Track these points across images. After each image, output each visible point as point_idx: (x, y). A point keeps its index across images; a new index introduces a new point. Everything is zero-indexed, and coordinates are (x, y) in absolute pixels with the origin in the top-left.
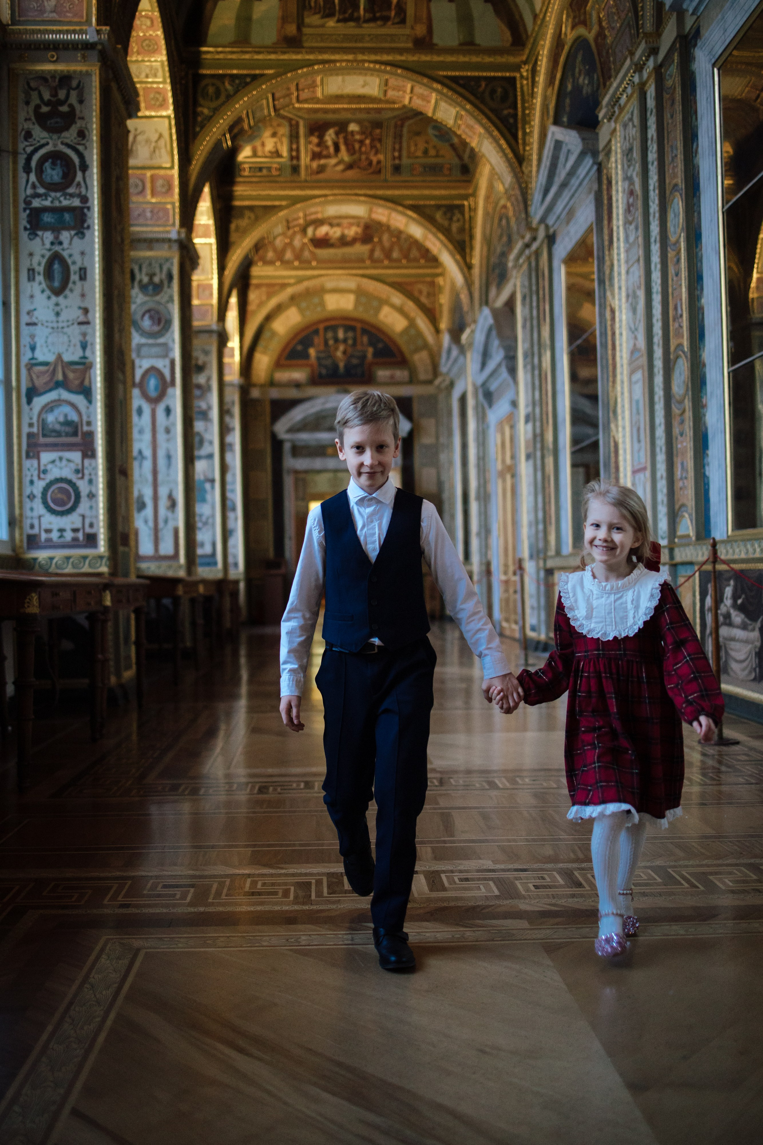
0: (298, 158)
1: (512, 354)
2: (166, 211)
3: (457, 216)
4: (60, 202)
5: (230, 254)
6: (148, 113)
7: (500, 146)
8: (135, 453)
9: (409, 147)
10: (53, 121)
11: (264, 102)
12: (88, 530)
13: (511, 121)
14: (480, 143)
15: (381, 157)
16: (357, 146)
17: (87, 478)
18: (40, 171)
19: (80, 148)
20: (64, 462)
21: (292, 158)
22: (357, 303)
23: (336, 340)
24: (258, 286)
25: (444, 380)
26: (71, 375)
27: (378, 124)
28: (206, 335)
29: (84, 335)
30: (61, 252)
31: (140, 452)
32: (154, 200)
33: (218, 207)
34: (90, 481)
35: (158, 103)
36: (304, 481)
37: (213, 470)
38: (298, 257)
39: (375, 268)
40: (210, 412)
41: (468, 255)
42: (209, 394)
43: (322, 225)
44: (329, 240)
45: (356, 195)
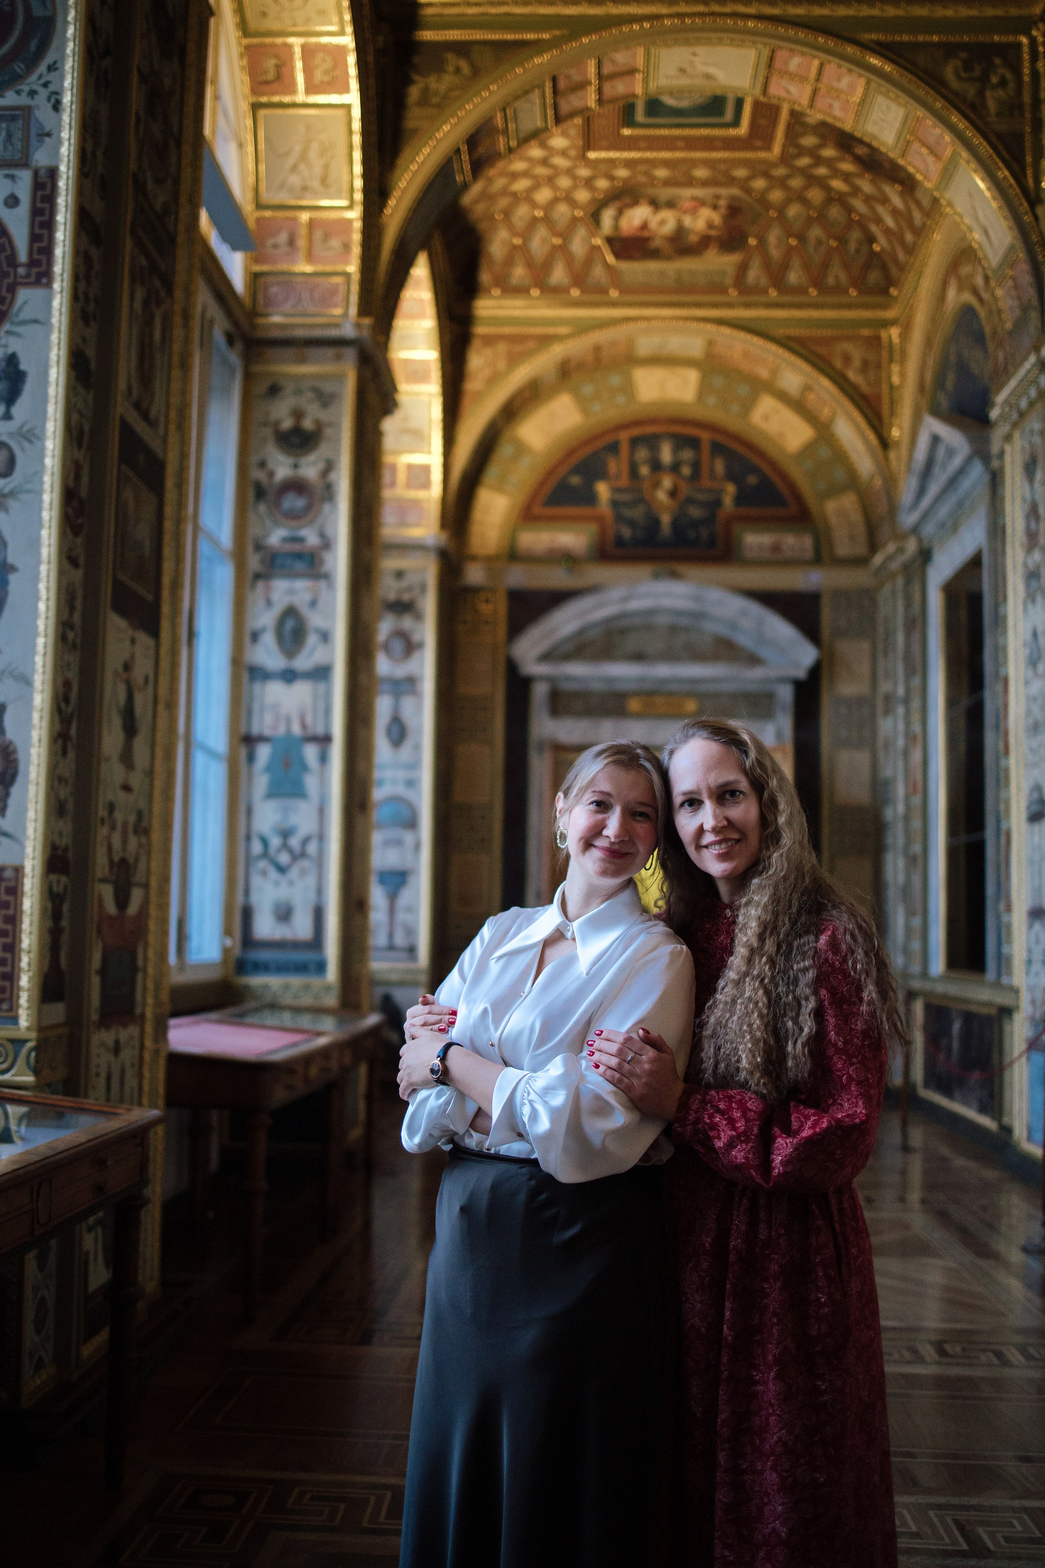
3: (1000, 72)
22: (704, 388)
23: (656, 466)
24: (490, 340)
25: (901, 550)
37: (328, 711)
38: (579, 279)
39: (747, 305)
40: (327, 556)
41: (1029, 172)
42: (327, 507)
43: (635, 203)
44: (646, 240)
45: (734, 15)
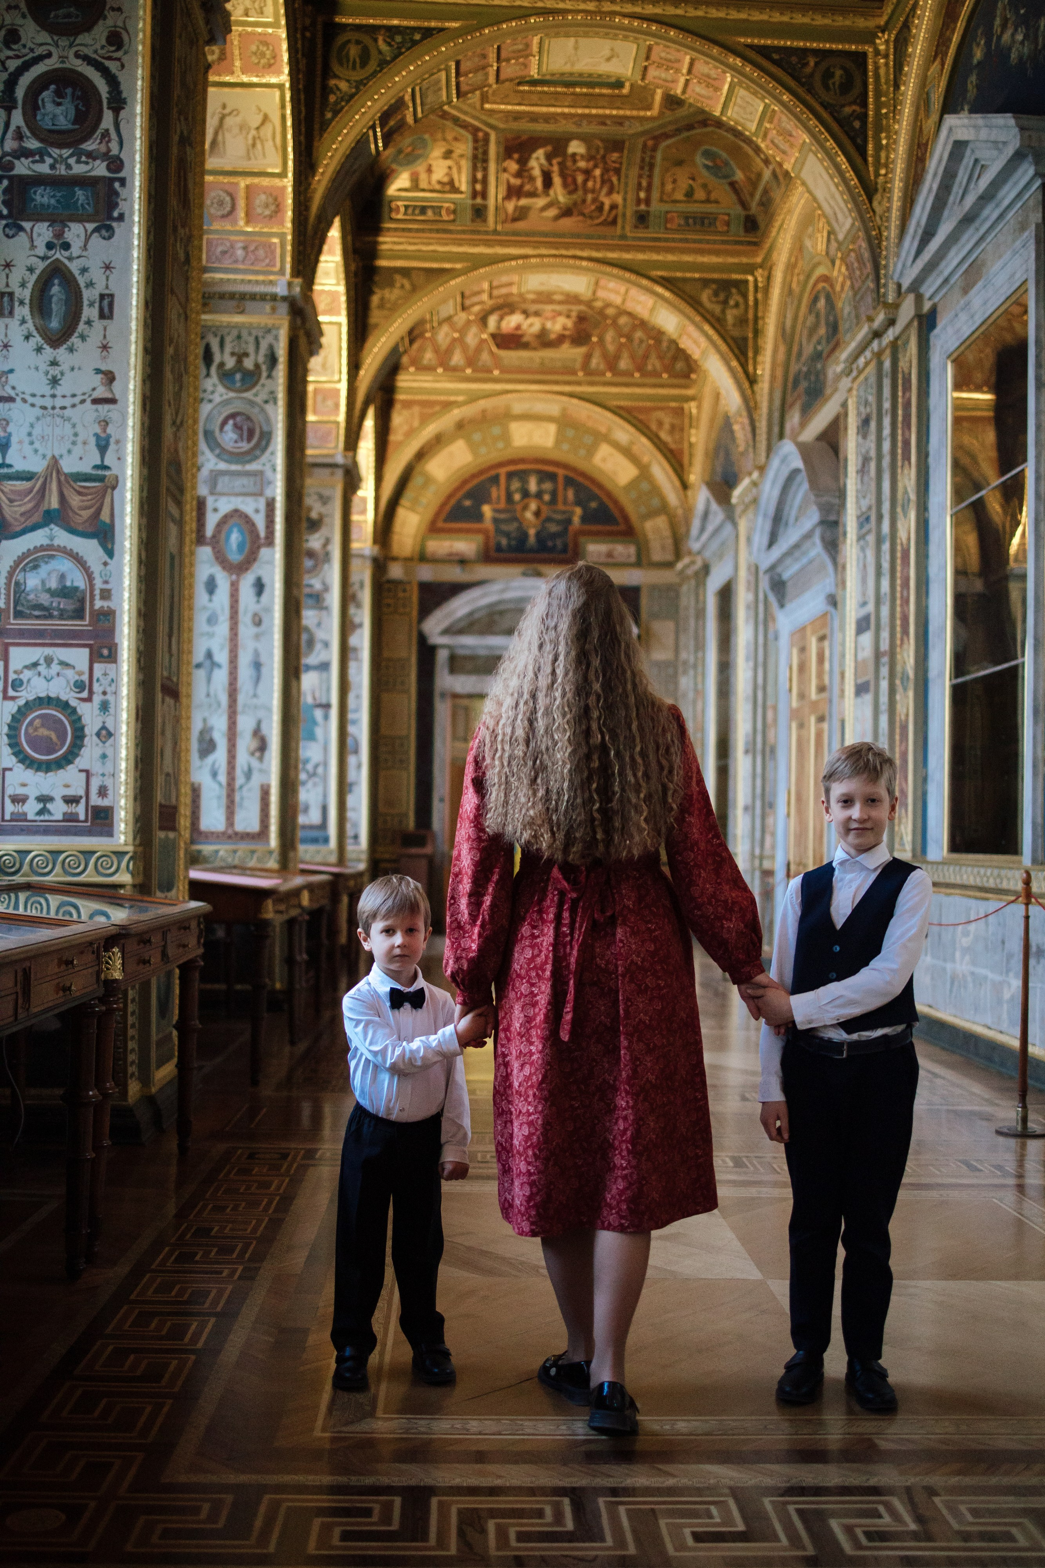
0: (484, 195)
1: (832, 518)
2: (270, 247)
3: (736, 297)
4: (69, 167)
5: (368, 345)
6: (245, 79)
7: (837, 167)
8: (199, 656)
9: (663, 184)
10: (61, 12)
11: (443, 75)
12: (95, 800)
13: (857, 124)
14: (800, 163)
15: (618, 198)
16: (580, 178)
17: (97, 699)
18: (32, 106)
19: (113, 66)
20: (55, 668)
21: (474, 195)
22: (560, 438)
23: (526, 494)
24: (408, 404)
25: (693, 563)
26: (75, 501)
27: (617, 145)
28: (327, 471)
29: (105, 423)
30: (66, 262)
31: (209, 655)
32: (249, 229)
33: (353, 267)
34: (105, 707)
35: (263, 61)
36: (467, 709)
37: (328, 690)
38: (471, 362)
39: (592, 384)
40: (326, 596)
41: (751, 362)
42: (326, 566)
43: (512, 312)
44: (521, 336)
45: (575, 257)
